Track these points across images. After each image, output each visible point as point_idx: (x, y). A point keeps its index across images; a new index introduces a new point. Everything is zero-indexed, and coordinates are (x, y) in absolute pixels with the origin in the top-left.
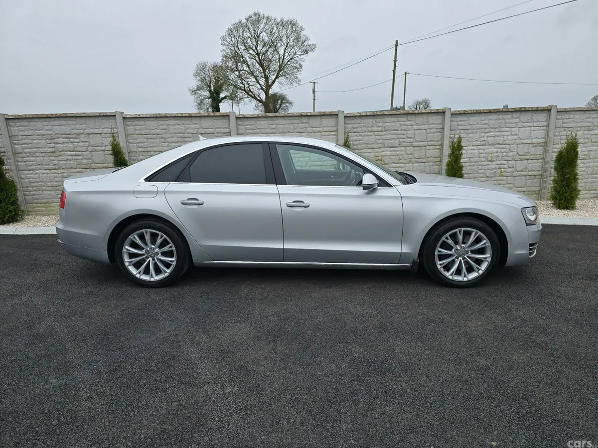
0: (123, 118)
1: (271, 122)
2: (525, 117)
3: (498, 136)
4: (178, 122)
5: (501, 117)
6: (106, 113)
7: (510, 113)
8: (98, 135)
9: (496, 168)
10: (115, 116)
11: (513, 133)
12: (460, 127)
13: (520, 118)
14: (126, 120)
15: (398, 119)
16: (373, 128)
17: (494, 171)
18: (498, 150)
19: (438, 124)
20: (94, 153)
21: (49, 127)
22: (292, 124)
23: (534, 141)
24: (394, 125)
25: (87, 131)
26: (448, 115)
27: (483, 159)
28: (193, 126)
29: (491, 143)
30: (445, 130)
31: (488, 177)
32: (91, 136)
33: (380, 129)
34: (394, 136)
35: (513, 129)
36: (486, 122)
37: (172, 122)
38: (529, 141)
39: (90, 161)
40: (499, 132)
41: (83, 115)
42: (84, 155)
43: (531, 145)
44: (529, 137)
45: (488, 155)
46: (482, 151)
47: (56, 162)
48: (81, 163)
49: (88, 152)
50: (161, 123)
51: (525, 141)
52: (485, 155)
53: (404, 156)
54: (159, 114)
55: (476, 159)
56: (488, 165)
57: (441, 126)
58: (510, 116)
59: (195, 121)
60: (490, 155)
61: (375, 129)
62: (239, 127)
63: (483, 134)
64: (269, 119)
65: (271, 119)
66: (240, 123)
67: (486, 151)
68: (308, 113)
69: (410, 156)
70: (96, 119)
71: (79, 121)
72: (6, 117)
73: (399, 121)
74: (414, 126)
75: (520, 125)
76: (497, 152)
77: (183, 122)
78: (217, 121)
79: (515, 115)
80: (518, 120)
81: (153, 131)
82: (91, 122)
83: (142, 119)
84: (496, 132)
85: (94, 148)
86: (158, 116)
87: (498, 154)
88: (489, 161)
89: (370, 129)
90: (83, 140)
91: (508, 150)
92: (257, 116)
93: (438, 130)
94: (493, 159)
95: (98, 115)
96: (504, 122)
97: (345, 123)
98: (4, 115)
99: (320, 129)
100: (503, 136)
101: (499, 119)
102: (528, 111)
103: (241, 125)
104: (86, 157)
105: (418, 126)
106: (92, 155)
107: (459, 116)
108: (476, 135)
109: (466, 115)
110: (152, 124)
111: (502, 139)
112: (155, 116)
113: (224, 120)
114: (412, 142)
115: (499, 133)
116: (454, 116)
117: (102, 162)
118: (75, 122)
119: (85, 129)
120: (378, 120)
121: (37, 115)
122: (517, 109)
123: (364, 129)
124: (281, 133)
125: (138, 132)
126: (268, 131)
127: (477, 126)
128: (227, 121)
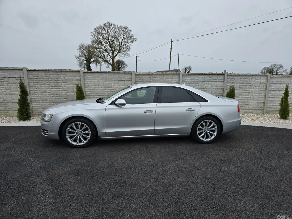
0: (27, 70)
1: (100, 75)
2: (214, 77)
3: (203, 85)
4: (55, 73)
5: (204, 77)
6: (18, 68)
7: (208, 75)
8: (14, 78)
10: (23, 69)
11: (209, 84)
12: (186, 81)
14: (29, 72)
16: (148, 80)
19: (177, 79)
20: (11, 87)
22: (111, 76)
23: (218, 88)
24: (158, 79)
25: (9, 76)
26: (181, 75)
28: (62, 75)
29: (200, 88)
30: (180, 81)
32: (10, 78)
33: (151, 80)
35: (209, 82)
36: (198, 79)
37: (52, 73)
38: (216, 88)
39: (9, 91)
40: (203, 83)
41: (6, 68)
42: (6, 88)
43: (217, 90)
44: (216, 86)
48: (5, 91)
49: (9, 86)
50: (46, 73)
51: (214, 88)
54: (45, 69)
57: (178, 80)
58: (208, 77)
59: (63, 73)
62: (85, 77)
64: (99, 73)
65: (100, 73)
66: (86, 75)
70: (13, 71)
71: (4, 71)
73: (160, 77)
74: (166, 80)
75: (212, 80)
77: (57, 73)
78: (74, 74)
79: (210, 76)
80: (211, 78)
81: (42, 77)
82: (11, 72)
83: (37, 71)
84: (202, 83)
85: (12, 84)
86: (45, 70)
89: (146, 80)
90: (6, 80)
91: (207, 91)
92: (93, 72)
95: (14, 68)
96: (205, 79)
97: (135, 77)
99: (124, 79)
100: (205, 85)
102: (215, 74)
103: (86, 76)
104: (7, 89)
105: (168, 80)
106: (10, 88)
107: (186, 76)
108: (193, 84)
109: (189, 75)
110: (42, 74)
112: (43, 70)
115: (203, 84)
118: (2, 72)
119: (7, 75)
120: (150, 76)
122: (211, 74)
123: (144, 80)
124: (105, 80)
125: (34, 77)
126: (99, 79)
127: (194, 80)
128: (79, 73)
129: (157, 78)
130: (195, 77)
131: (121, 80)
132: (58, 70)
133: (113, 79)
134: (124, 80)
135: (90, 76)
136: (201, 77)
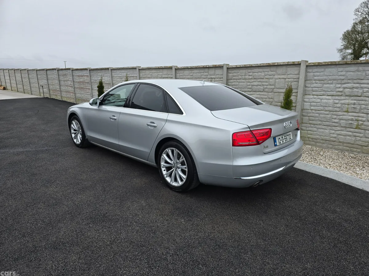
3: (357, 88)
5: (361, 68)
9: (352, 120)
12: (316, 78)
16: (246, 77)
17: (351, 122)
18: (355, 102)
19: (296, 74)
24: (261, 75)
27: (338, 109)
29: (347, 94)
30: (300, 80)
31: (342, 127)
33: (250, 77)
34: (260, 83)
36: (343, 73)
40: (358, 83)
45: (343, 105)
46: (337, 101)
52: (340, 105)
53: (267, 100)
55: (331, 108)
56: (344, 115)
60: (347, 106)
61: (247, 77)
63: (339, 85)
67: (343, 102)
68: (207, 66)
69: (272, 100)
73: (264, 72)
74: (275, 76)
76: (354, 104)
84: (354, 83)
87: (355, 106)
88: (345, 112)
89: (243, 77)
91: (367, 102)
93: (295, 80)
94: (350, 110)
96: (364, 74)
97: (229, 73)
100: (362, 88)
101: (358, 71)
105: (279, 76)
107: (315, 67)
108: (332, 85)
109: (323, 67)
111: (361, 91)
114: (274, 89)
115: (357, 85)
116: (310, 68)
120: (249, 71)
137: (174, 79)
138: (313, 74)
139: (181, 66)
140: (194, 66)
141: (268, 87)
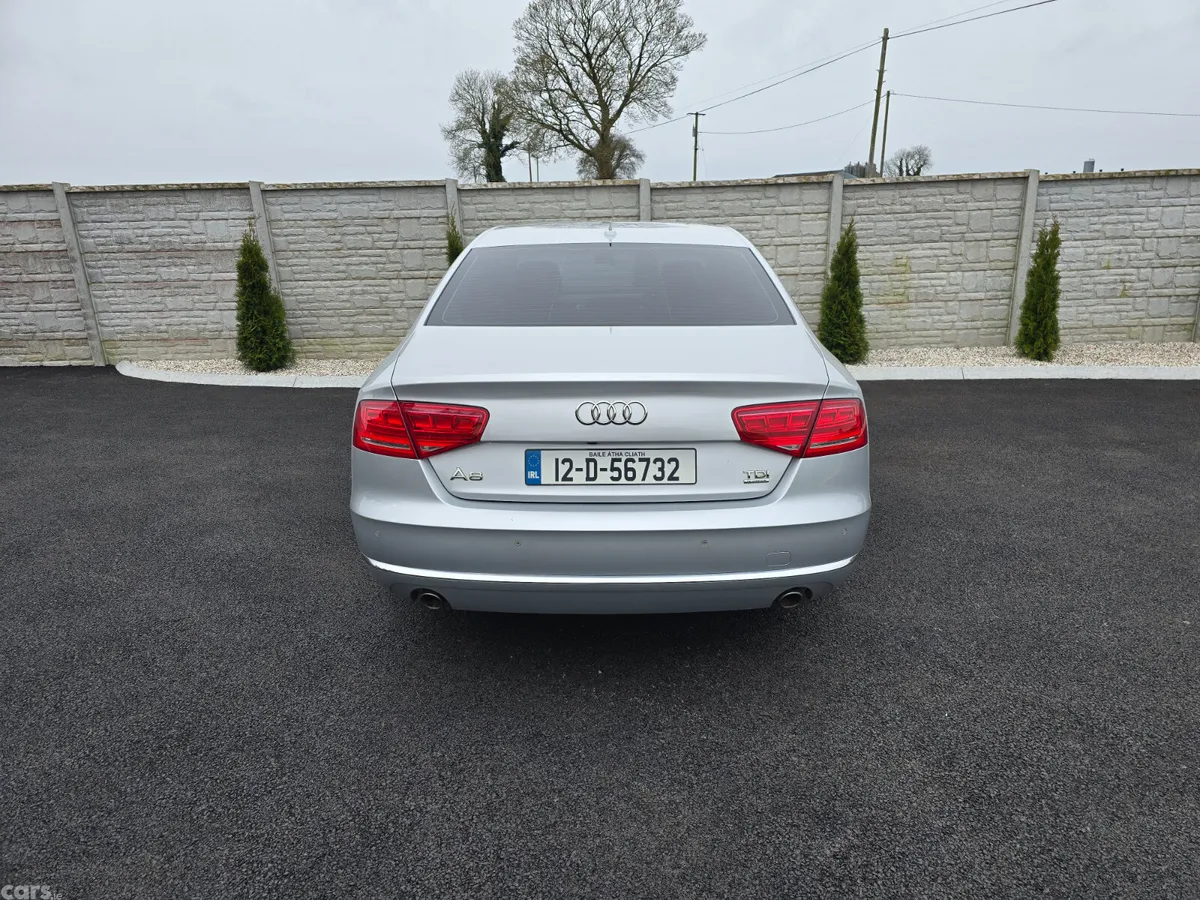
0: (458, 190)
1: (711, 197)
2: (1174, 187)
3: (1124, 223)
4: (549, 197)
5: (1130, 186)
6: (429, 182)
7: (1148, 180)
8: (417, 220)
9: (1115, 282)
10: (444, 186)
11: (1151, 217)
12: (1053, 206)
13: (1166, 189)
14: (463, 194)
15: (941, 189)
16: (894, 207)
17: (1113, 286)
18: (1121, 247)
19: (1015, 200)
20: (406, 252)
21: (333, 207)
22: (749, 199)
23: (1189, 231)
24: (933, 202)
25: (397, 213)
26: (1033, 184)
27: (1091, 265)
28: (574, 204)
29: (1108, 234)
30: (1027, 209)
31: (1099, 298)
32: (401, 221)
33: (907, 208)
34: (932, 221)
35: (1153, 210)
36: (1103, 195)
37: (541, 197)
38: (1180, 232)
39: (398, 266)
40: (1125, 214)
41: (391, 185)
42: (388, 255)
43: (1183, 240)
44: (1182, 225)
45: (1102, 256)
46: (1091, 250)
47: (342, 268)
48: (384, 269)
49: (396, 251)
50: (521, 199)
51: (1172, 232)
52: (1096, 257)
53: (948, 259)
54: (519, 183)
55: (1079, 265)
56: (1102, 275)
57: (1019, 203)
58: (1148, 186)
59: (578, 195)
60: (1107, 257)
61: (897, 208)
62: (656, 206)
63: (1096, 219)
64: (708, 190)
65: (711, 190)
67: (1101, 250)
69: (960, 258)
70: (413, 192)
71: (384, 195)
72: (262, 187)
73: (941, 194)
74: (969, 204)
75: (1165, 201)
76: (1119, 252)
77: (559, 197)
78: (616, 195)
79: (1158, 184)
80: (1162, 192)
81: (506, 213)
82: (403, 198)
83: (489, 192)
84: (1120, 214)
85: (406, 243)
86: (517, 186)
87: (1120, 256)
88: (1105, 268)
89: (888, 207)
90: (388, 229)
91: (1140, 247)
92: (688, 185)
93: (1013, 211)
94: (1112, 265)
95: (416, 184)
96: (1135, 196)
97: (844, 198)
98: (261, 183)
99: (798, 209)
100: (1132, 222)
101: (1126, 191)
102: (1183, 175)
103: (659, 202)
104: (392, 259)
105: (978, 204)
106: (402, 256)
107: (1053, 184)
108: (1082, 220)
109: (1067, 183)
111: (1130, 228)
112: (512, 186)
113: (629, 194)
114: (964, 233)
115: (1125, 217)
116: (1045, 185)
117: (418, 268)
118: (375, 198)
119: (393, 209)
120: (905, 192)
121: (314, 184)
122: (1163, 173)
123: (878, 208)
124: (727, 215)
125: (481, 215)
126: (706, 211)
127: (1086, 203)
128: (635, 195)
129: (931, 199)
130: (1091, 187)
131: (787, 214)
132: (561, 185)
133: (758, 210)
134: (799, 211)
135: (672, 202)
136: (1118, 186)
137: (645, 220)
138: (1048, 198)
139: (679, 181)
140: (729, 182)
141: (951, 229)
